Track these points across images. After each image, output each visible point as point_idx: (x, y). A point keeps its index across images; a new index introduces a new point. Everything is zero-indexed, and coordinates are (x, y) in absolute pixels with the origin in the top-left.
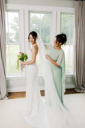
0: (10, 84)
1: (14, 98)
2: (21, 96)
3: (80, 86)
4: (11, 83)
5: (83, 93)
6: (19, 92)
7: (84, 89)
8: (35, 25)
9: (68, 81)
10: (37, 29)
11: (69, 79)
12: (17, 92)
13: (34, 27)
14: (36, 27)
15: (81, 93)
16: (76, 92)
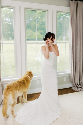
0: (4, 89)
3: (77, 84)
4: (5, 87)
5: (80, 91)
7: (81, 87)
9: (65, 81)
10: (11, 24)
11: (66, 78)
15: (78, 91)
16: (73, 91)
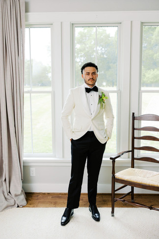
0: (31, 175)
1: (37, 206)
2: (51, 203)
4: (33, 172)
6: (49, 194)
8: (100, 49)
10: (105, 56)
12: (44, 194)
13: (97, 53)
14: (103, 54)
